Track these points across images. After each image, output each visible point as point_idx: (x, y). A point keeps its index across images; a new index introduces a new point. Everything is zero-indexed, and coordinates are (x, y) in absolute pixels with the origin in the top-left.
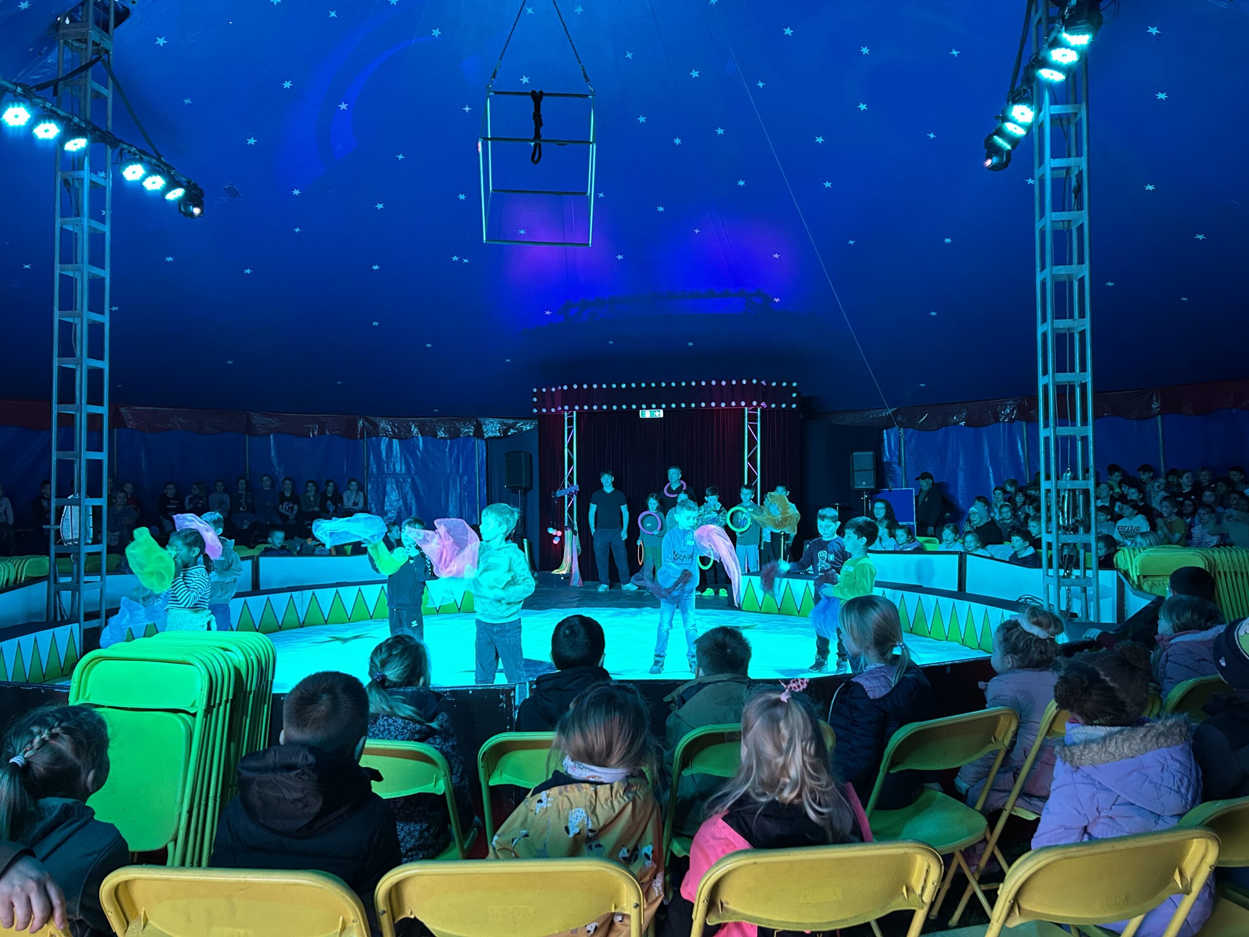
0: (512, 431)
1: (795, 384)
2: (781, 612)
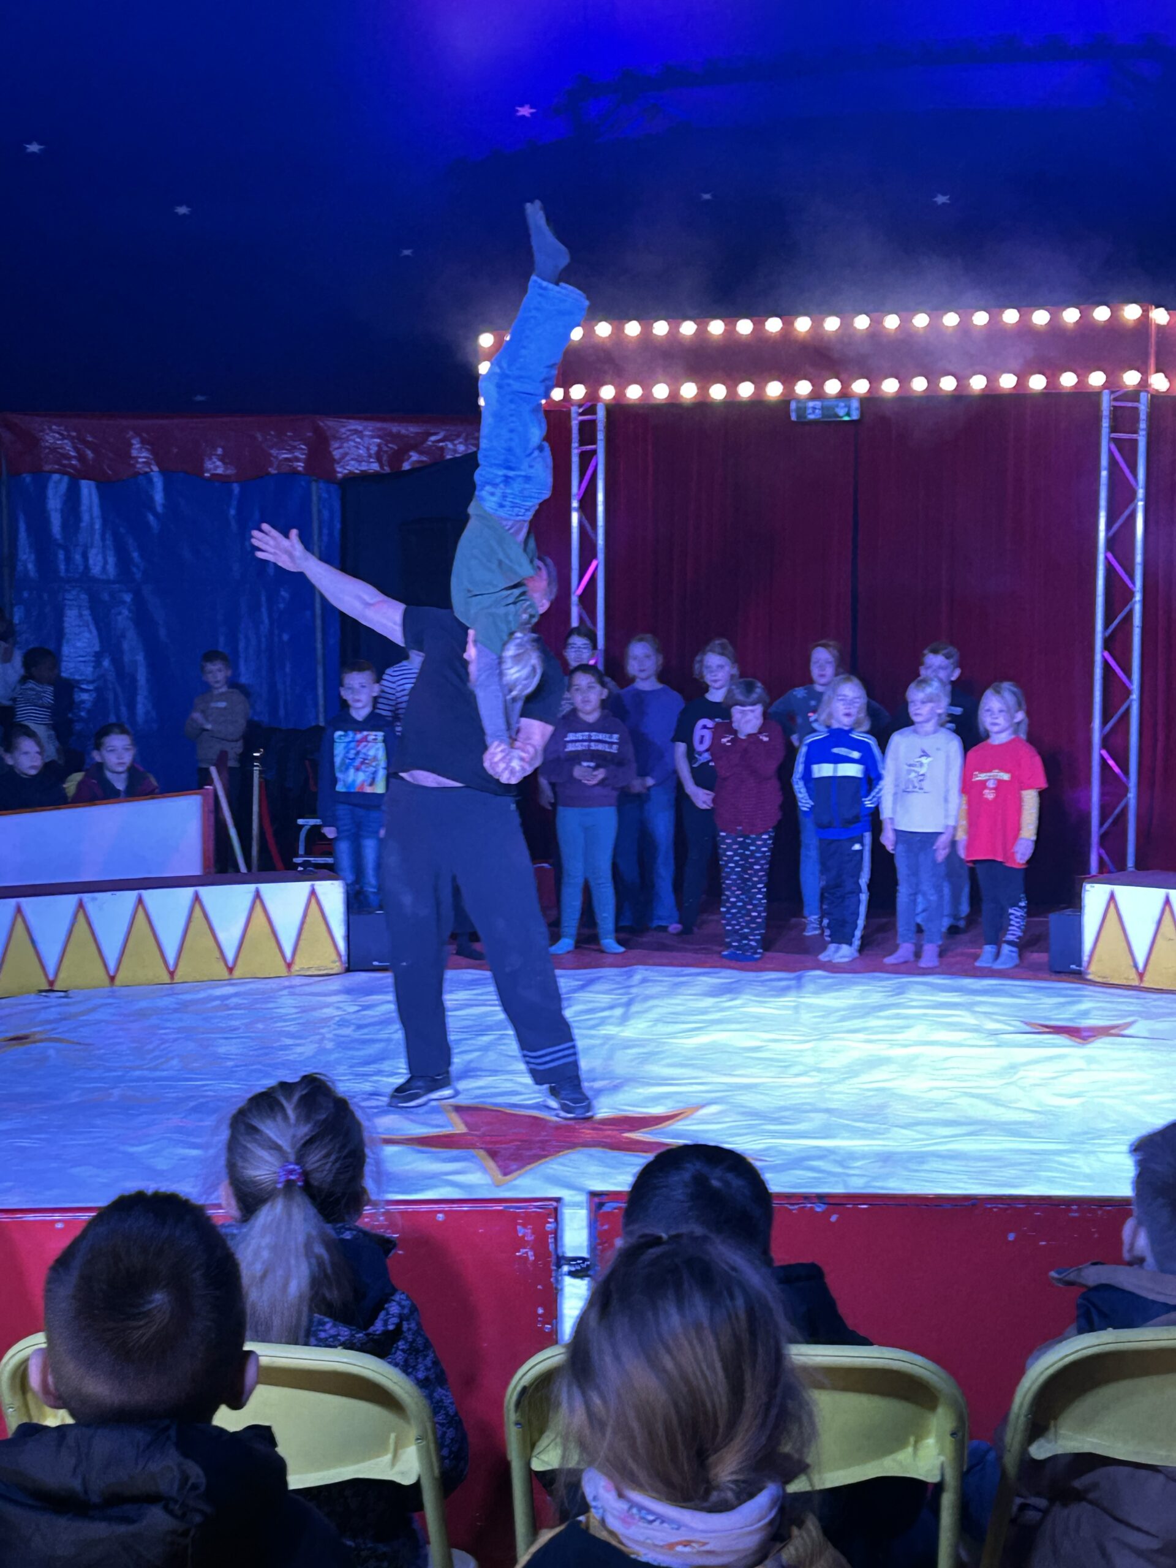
0: (415, 456)
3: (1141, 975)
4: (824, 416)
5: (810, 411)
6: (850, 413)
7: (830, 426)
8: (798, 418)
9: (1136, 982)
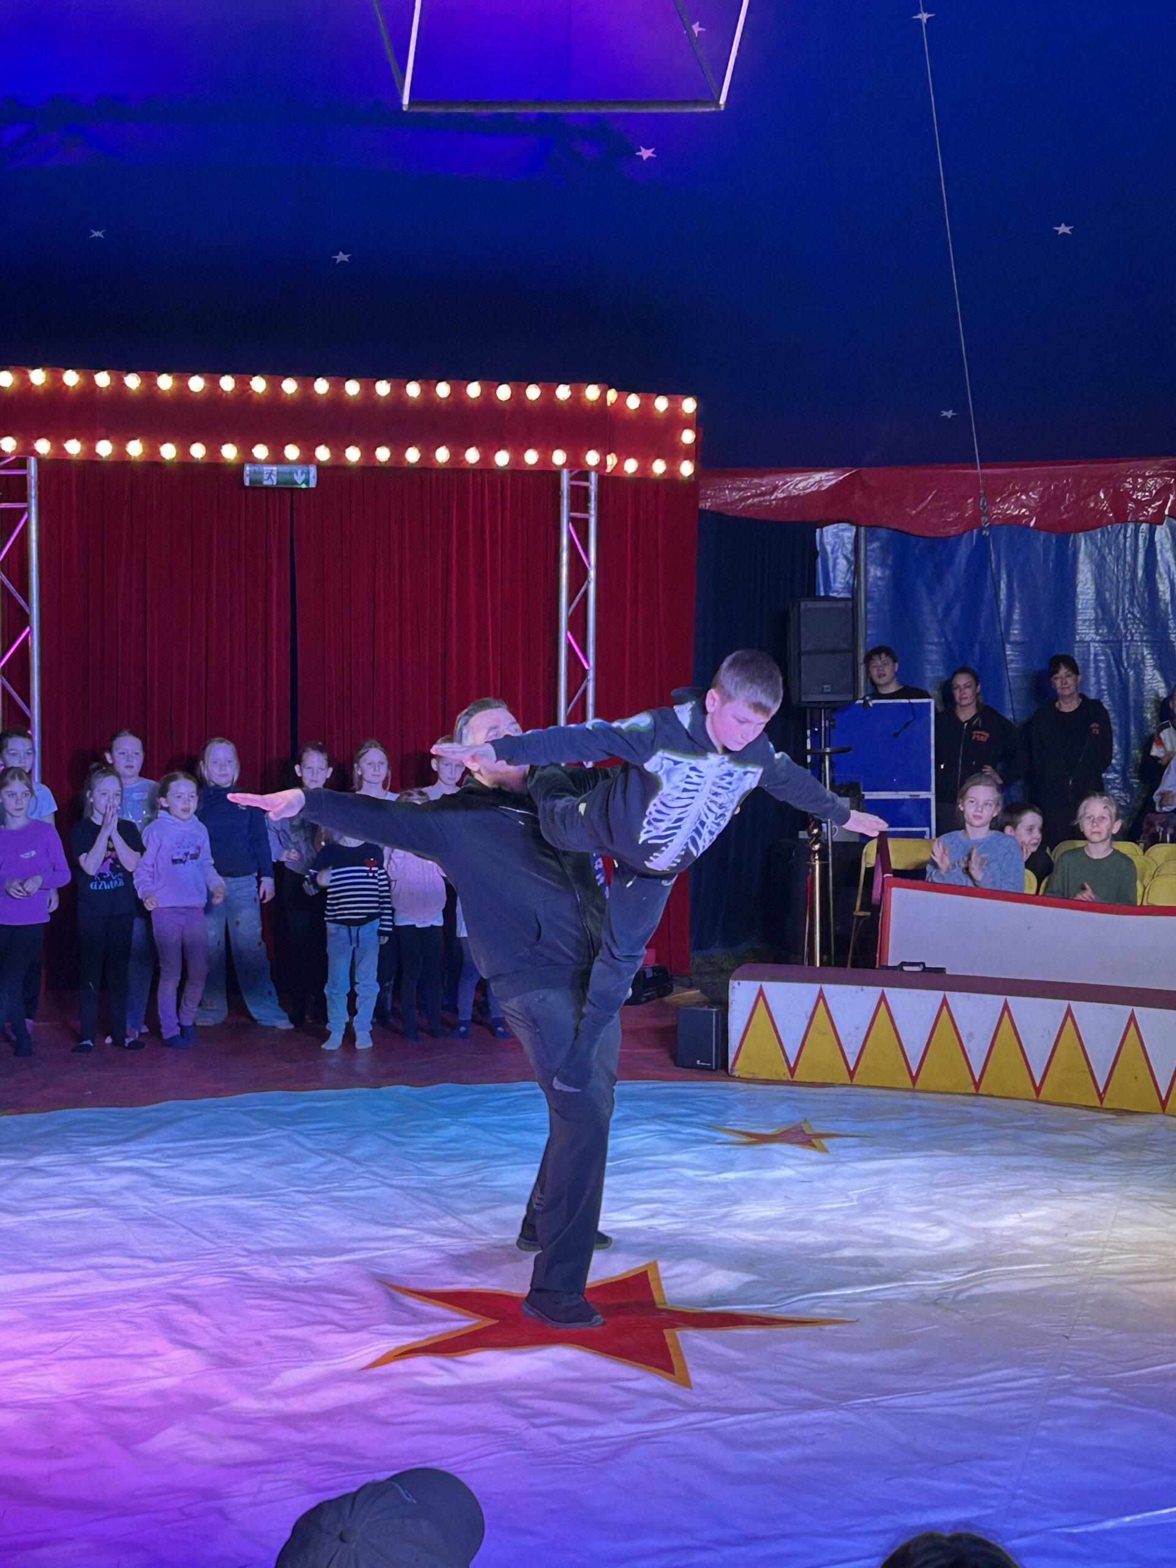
1: (689, 406)
2: (856, 1080)
3: (792, 1071)
4: (278, 483)
5: (266, 477)
6: (306, 479)
7: (286, 492)
8: (251, 482)
9: (788, 1077)
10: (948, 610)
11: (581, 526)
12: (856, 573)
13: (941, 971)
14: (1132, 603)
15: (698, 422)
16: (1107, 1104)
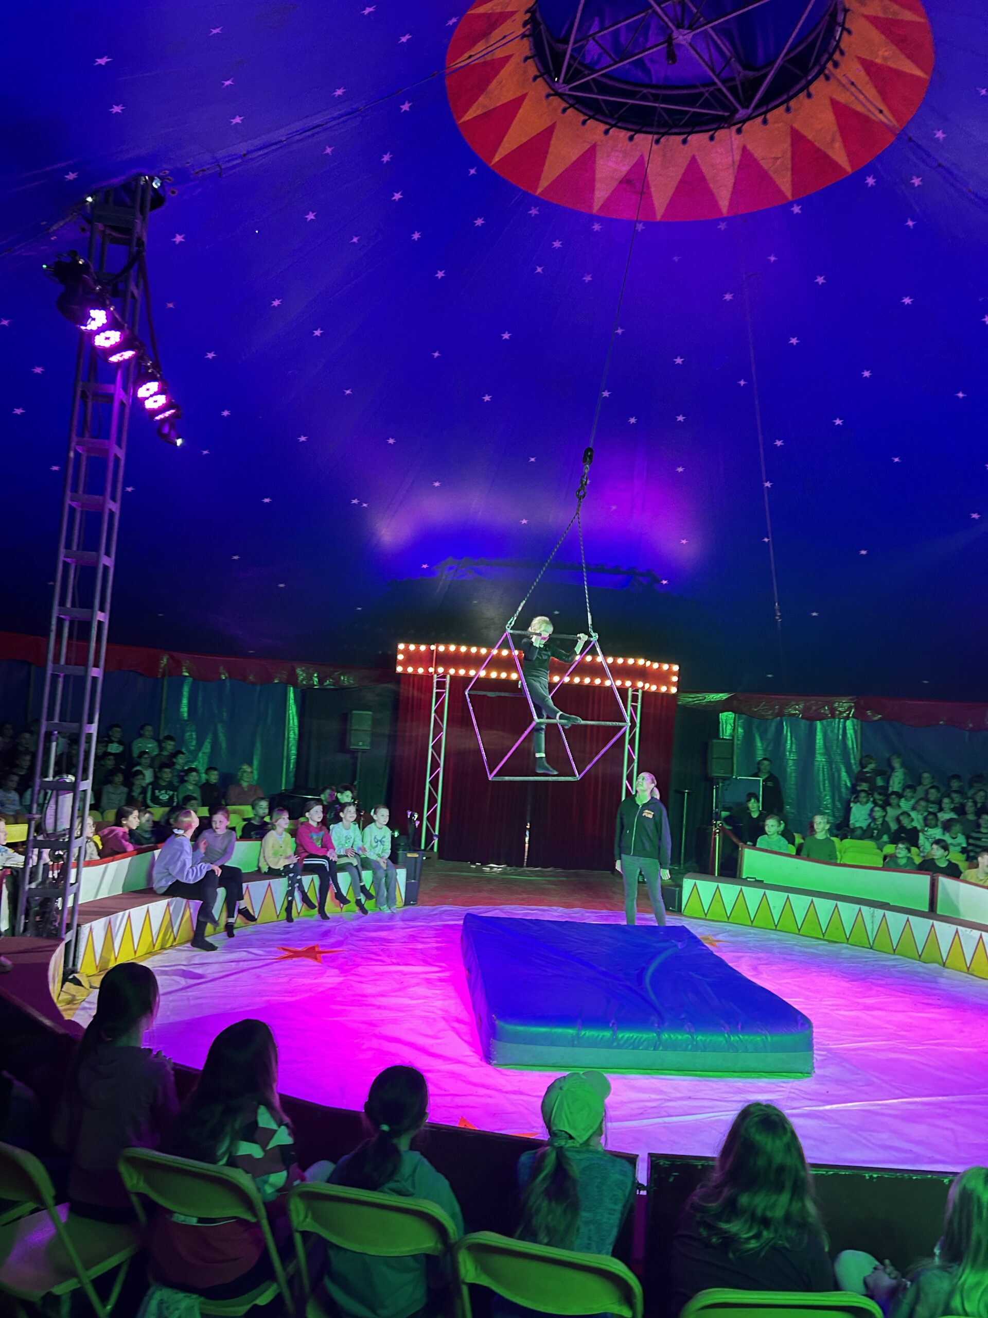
1: (676, 668)
2: (730, 920)
3: (706, 915)
9: (704, 917)
10: (767, 746)
11: (635, 708)
12: (734, 730)
13: (762, 881)
14: (837, 748)
15: (679, 674)
16: (825, 938)
